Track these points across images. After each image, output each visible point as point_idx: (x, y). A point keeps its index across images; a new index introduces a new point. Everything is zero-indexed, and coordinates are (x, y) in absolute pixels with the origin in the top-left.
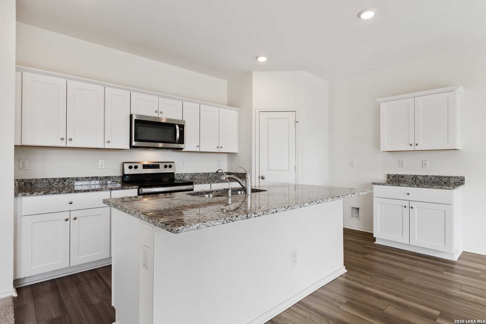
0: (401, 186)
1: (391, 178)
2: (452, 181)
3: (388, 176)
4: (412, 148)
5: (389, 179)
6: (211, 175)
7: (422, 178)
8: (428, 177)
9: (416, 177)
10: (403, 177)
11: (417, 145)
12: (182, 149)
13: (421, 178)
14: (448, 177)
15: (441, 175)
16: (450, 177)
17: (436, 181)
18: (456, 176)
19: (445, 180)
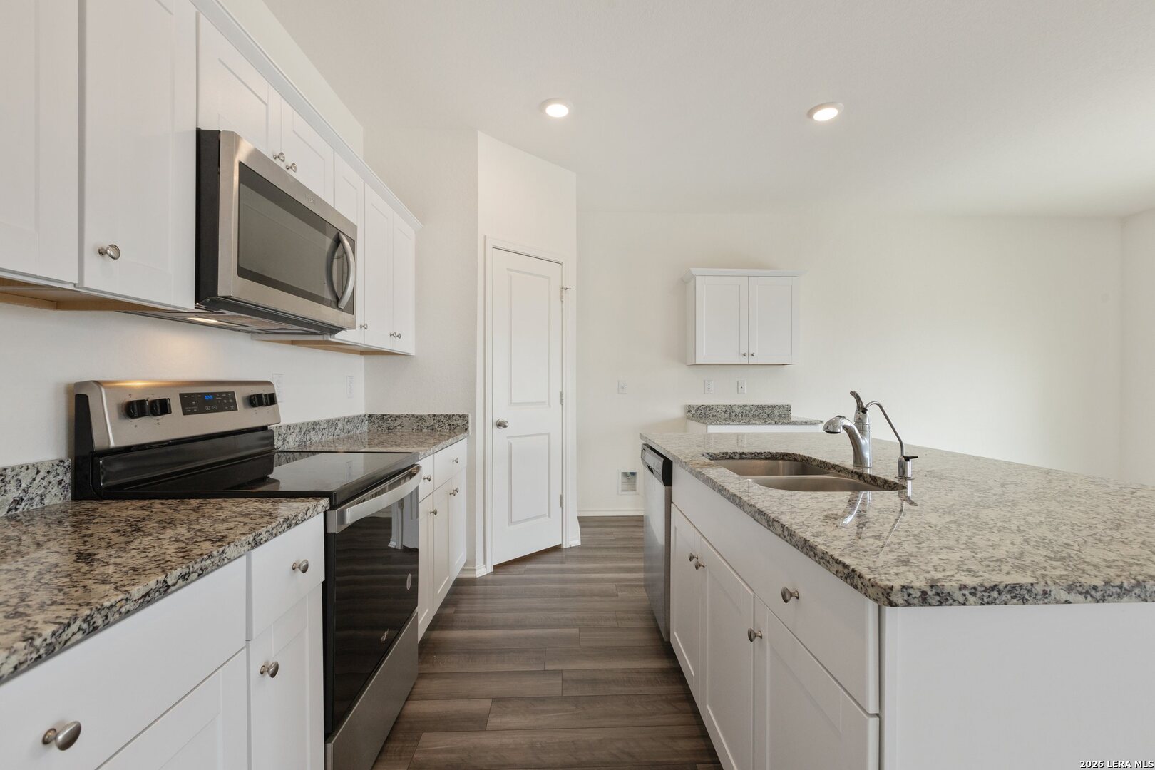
0: (753, 424)
1: (693, 412)
2: (776, 412)
3: (689, 409)
4: (744, 360)
5: (689, 414)
6: (340, 426)
7: (739, 410)
8: (747, 408)
9: (731, 407)
10: (712, 409)
11: (753, 355)
12: (334, 330)
13: (738, 410)
14: (772, 406)
15: (763, 404)
16: (774, 407)
17: (757, 413)
18: (781, 404)
19: (768, 411)
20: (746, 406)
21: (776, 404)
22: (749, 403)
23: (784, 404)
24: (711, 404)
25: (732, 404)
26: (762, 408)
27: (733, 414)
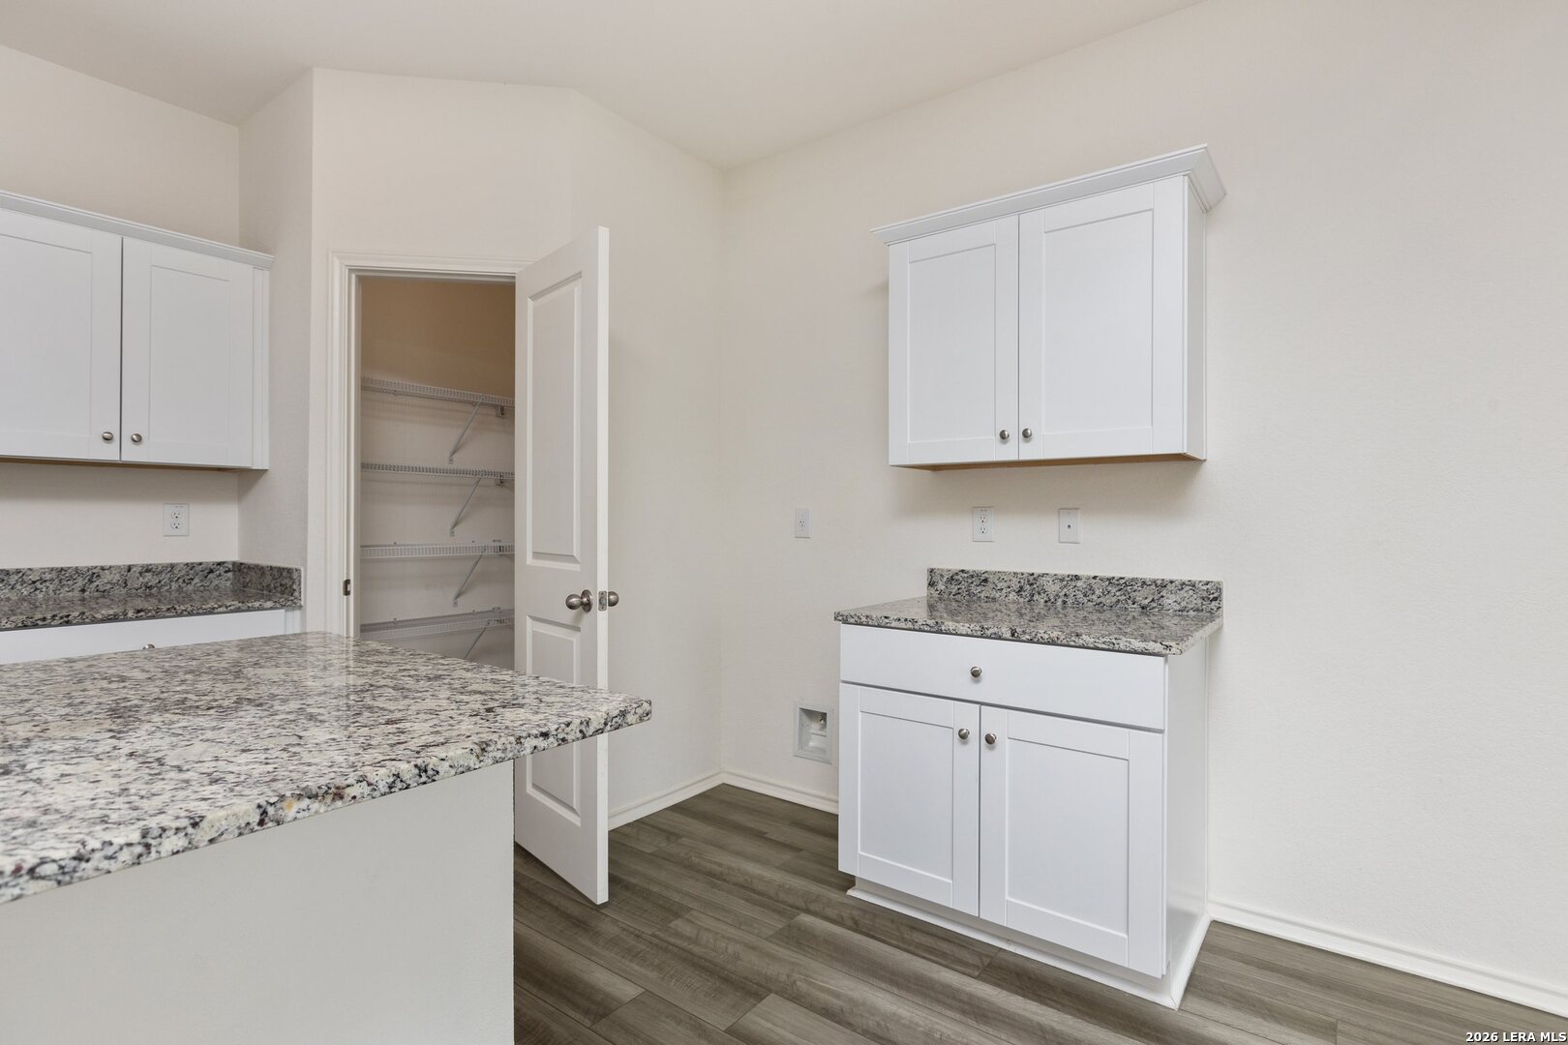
1: (940, 586)
2: (1170, 600)
3: (932, 577)
5: (933, 591)
7: (1056, 587)
8: (1079, 584)
9: (1033, 580)
10: (986, 580)
13: (1053, 588)
14: (1154, 582)
15: (1129, 575)
16: (1162, 585)
17: (1108, 600)
18: (1185, 578)
19: (1142, 596)
20: (1077, 578)
21: (1168, 577)
22: (1085, 571)
23: (1195, 578)
24: (983, 568)
25: (1037, 571)
26: (1124, 585)
27: (1040, 599)
